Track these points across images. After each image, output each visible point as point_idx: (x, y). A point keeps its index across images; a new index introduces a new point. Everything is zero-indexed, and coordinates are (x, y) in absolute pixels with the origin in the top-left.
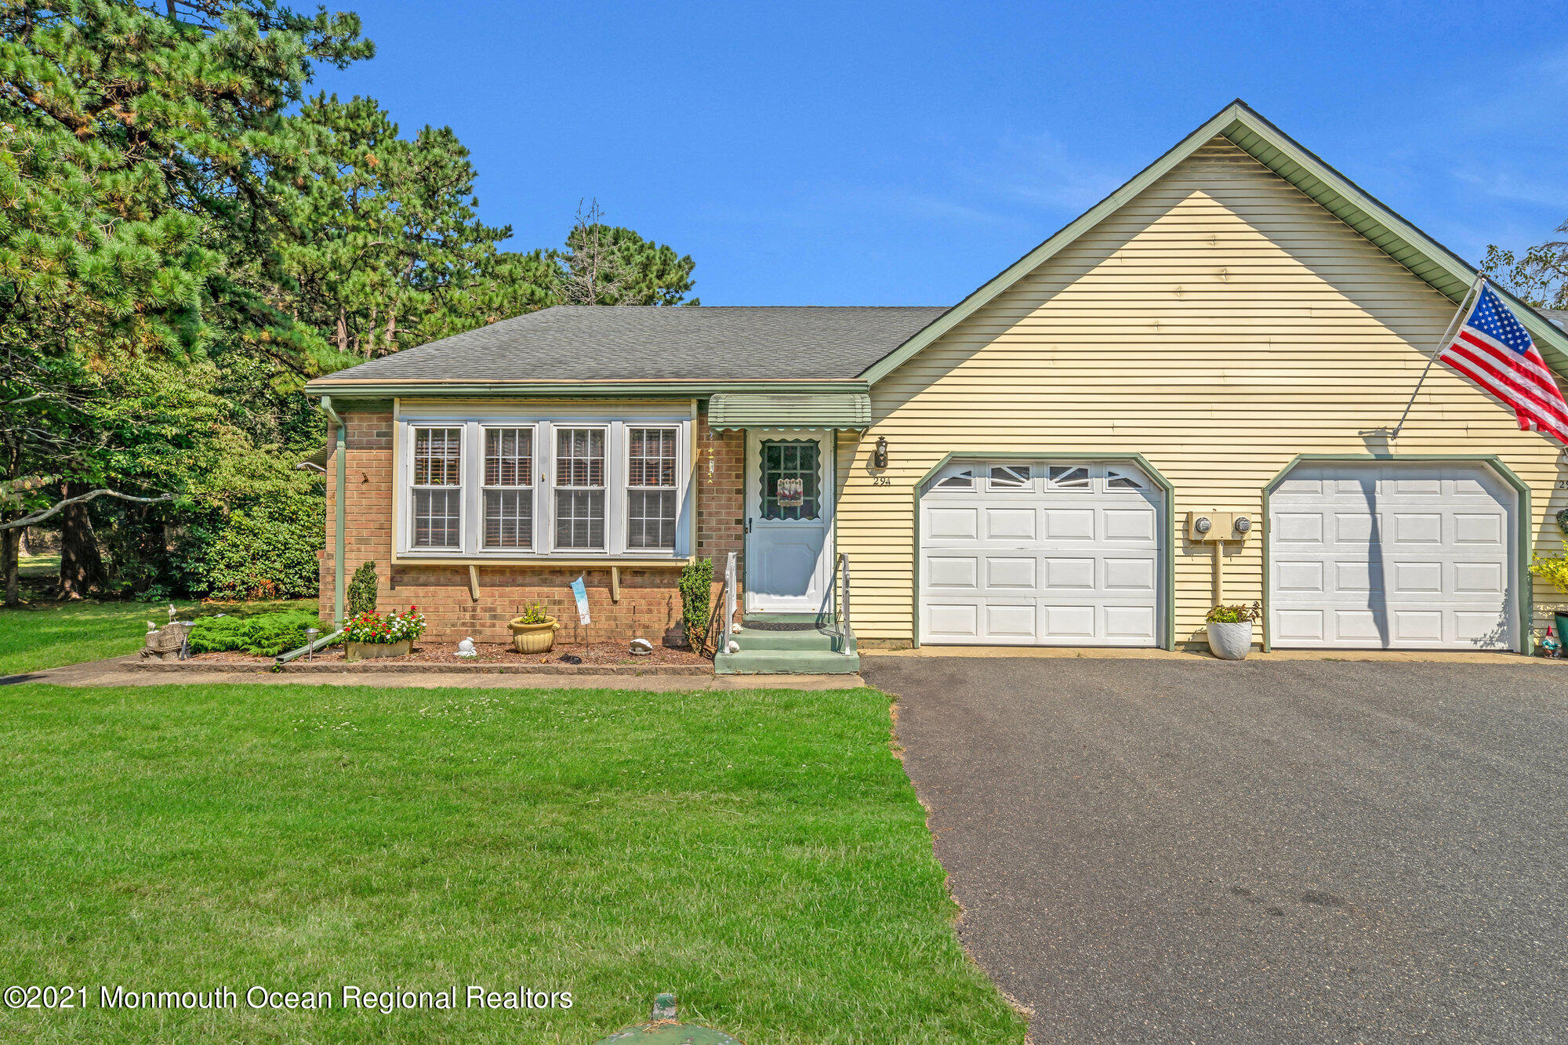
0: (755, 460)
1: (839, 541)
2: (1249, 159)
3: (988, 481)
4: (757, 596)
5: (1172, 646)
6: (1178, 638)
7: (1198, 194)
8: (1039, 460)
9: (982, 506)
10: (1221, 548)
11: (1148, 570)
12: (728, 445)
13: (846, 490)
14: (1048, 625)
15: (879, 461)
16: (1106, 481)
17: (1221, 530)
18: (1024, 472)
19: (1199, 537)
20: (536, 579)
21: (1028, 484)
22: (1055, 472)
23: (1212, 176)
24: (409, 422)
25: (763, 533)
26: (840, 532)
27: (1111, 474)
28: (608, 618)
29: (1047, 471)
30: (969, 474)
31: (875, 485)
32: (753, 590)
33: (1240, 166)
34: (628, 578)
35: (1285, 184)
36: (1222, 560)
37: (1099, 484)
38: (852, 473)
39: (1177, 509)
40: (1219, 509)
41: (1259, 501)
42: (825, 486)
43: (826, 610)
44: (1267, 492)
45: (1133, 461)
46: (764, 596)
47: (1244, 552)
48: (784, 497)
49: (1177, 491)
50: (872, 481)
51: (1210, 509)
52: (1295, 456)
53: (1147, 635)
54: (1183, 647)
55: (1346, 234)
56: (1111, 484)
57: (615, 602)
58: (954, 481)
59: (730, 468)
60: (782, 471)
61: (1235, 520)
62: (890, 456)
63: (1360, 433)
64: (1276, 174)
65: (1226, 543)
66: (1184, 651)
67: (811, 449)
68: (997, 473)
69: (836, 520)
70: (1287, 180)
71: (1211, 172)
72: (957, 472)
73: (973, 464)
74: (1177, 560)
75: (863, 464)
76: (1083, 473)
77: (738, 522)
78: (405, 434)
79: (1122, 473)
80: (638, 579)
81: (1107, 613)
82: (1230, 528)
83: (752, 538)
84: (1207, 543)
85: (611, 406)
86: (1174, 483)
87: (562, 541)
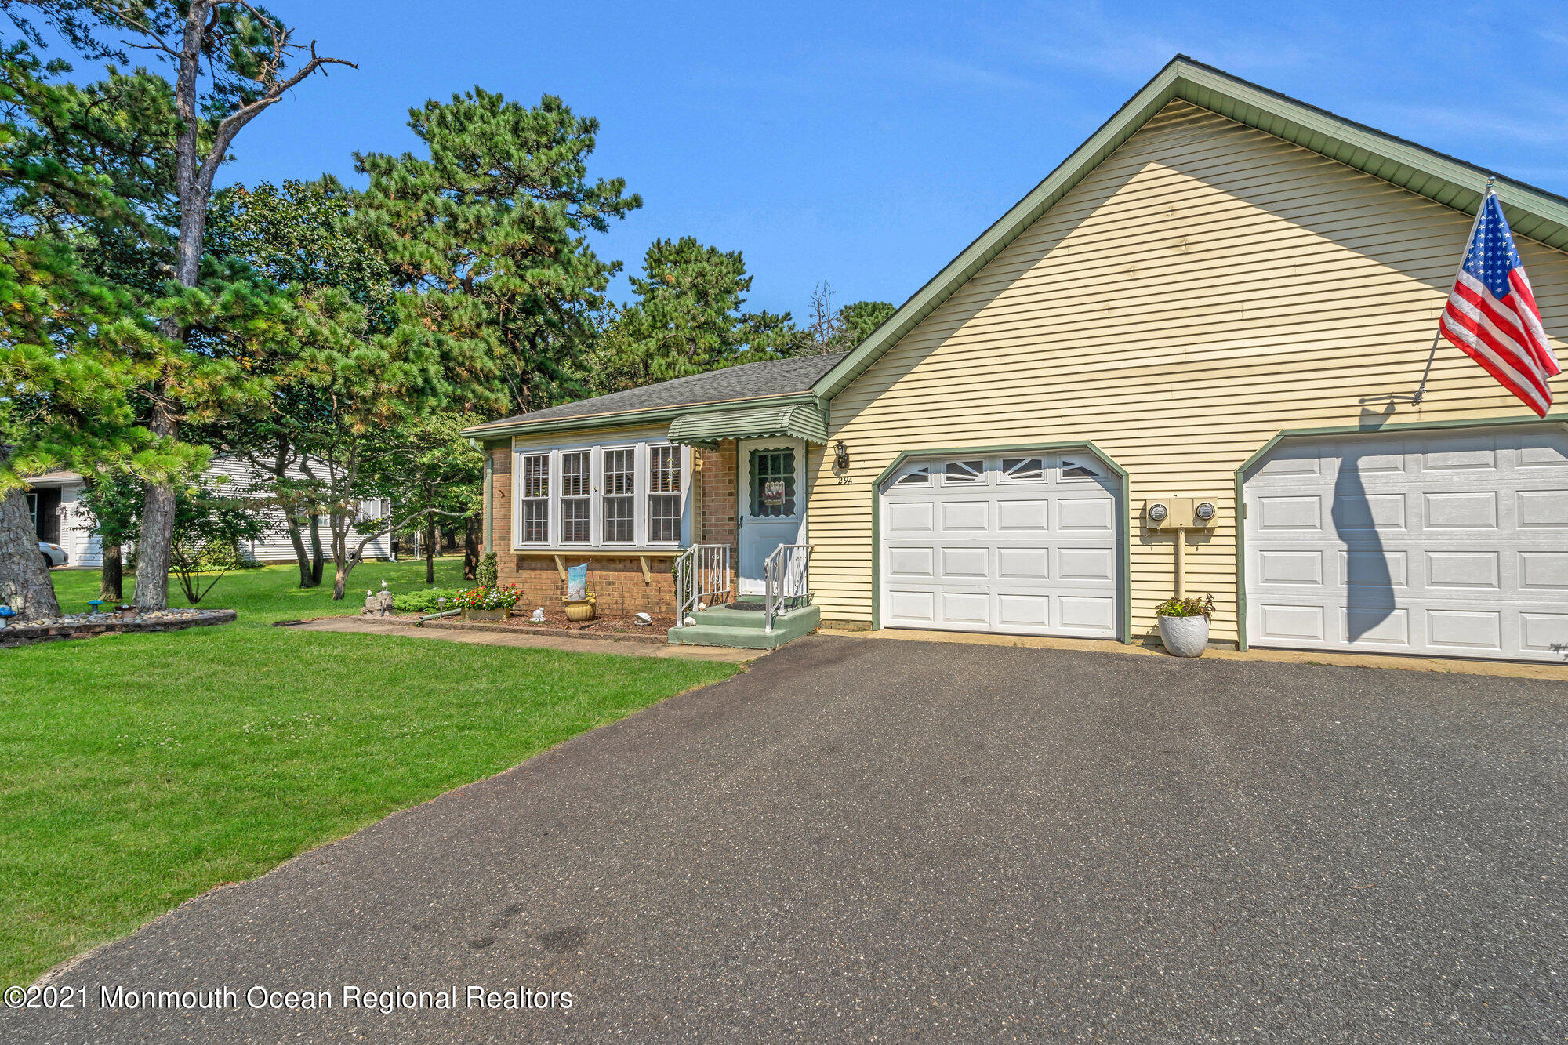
0: (745, 468)
1: (811, 534)
2: (1212, 116)
3: (943, 476)
4: (747, 581)
5: (1127, 639)
6: (1134, 631)
7: (1152, 166)
8: (992, 454)
9: (938, 499)
10: (1182, 536)
11: (1107, 559)
12: (723, 456)
13: (816, 490)
14: (1001, 612)
15: (843, 463)
16: (1059, 471)
17: (1180, 517)
18: (978, 466)
19: (1154, 525)
20: (598, 566)
21: (981, 478)
22: (1007, 465)
23: (1168, 145)
24: (520, 452)
25: (751, 528)
26: (811, 526)
27: (1065, 464)
28: (643, 596)
29: (1000, 464)
30: (926, 470)
31: (840, 484)
32: (745, 577)
33: (1199, 127)
34: (656, 565)
35: (1259, 134)
36: (1184, 549)
37: (1053, 474)
38: (821, 474)
39: (1132, 496)
40: (1180, 495)
41: (1231, 485)
42: (799, 487)
43: (800, 594)
44: (1241, 475)
45: (1084, 449)
46: (752, 581)
47: (1213, 541)
48: (769, 497)
49: (1132, 478)
50: (837, 481)
51: (1170, 495)
52: (1276, 433)
53: (1106, 627)
54: (1141, 641)
55: (1340, 175)
56: (1066, 474)
57: (647, 584)
58: (912, 478)
59: (724, 475)
60: (770, 476)
61: (1196, 506)
62: (851, 458)
63: (1361, 401)
64: (1246, 126)
65: (1187, 530)
66: (1143, 645)
67: (789, 456)
68: (952, 468)
69: (808, 516)
70: (1259, 129)
71: (1170, 141)
72: (915, 469)
73: (929, 461)
74: (1133, 550)
75: (830, 466)
76: (1036, 464)
77: (731, 519)
78: (518, 461)
79: (1078, 462)
80: (662, 566)
81: (1061, 602)
82: (1191, 516)
83: (744, 532)
84: (1165, 531)
85: (637, 430)
86: (1128, 469)
87: (609, 537)
